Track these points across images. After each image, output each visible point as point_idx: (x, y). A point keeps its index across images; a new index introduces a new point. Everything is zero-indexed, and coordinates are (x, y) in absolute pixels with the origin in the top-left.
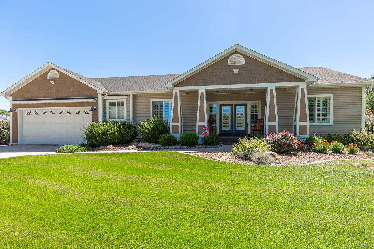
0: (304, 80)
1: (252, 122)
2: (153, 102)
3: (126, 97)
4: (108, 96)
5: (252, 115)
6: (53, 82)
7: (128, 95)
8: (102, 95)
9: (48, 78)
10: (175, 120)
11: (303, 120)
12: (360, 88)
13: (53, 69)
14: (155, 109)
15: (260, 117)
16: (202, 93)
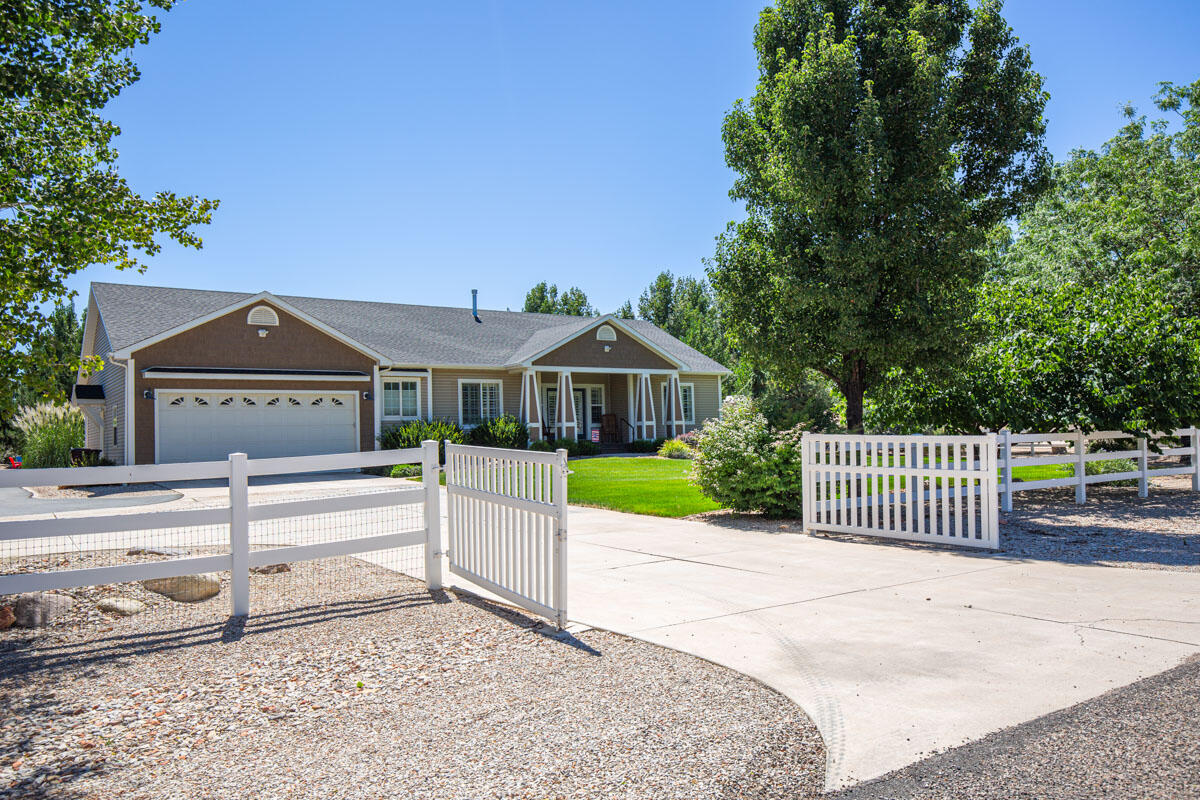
0: (676, 368)
1: (594, 421)
2: (463, 385)
3: (424, 374)
4: (393, 370)
5: (593, 408)
6: (262, 334)
7: (425, 370)
8: (381, 369)
9: (249, 323)
10: (534, 419)
11: (679, 418)
12: (716, 377)
13: (262, 303)
14: (465, 396)
15: (604, 412)
16: (567, 377)
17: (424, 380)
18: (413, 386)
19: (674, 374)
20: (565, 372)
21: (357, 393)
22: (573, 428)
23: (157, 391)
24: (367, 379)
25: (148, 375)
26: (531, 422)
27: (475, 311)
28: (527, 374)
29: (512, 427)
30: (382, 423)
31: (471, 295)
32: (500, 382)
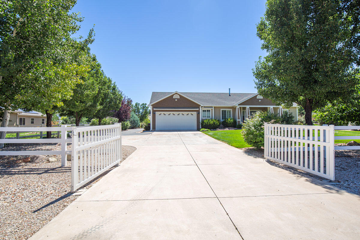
2: (222, 110)
4: (204, 107)
6: (176, 100)
7: (212, 107)
8: (201, 107)
9: (174, 98)
10: (239, 119)
12: (296, 108)
13: (176, 94)
14: (222, 113)
16: (248, 108)
17: (212, 109)
18: (209, 111)
19: (281, 107)
20: (248, 107)
21: (196, 112)
23: (156, 112)
24: (198, 109)
25: (154, 109)
27: (230, 93)
28: (237, 108)
29: (232, 121)
30: (202, 119)
31: (229, 90)
32: (232, 110)
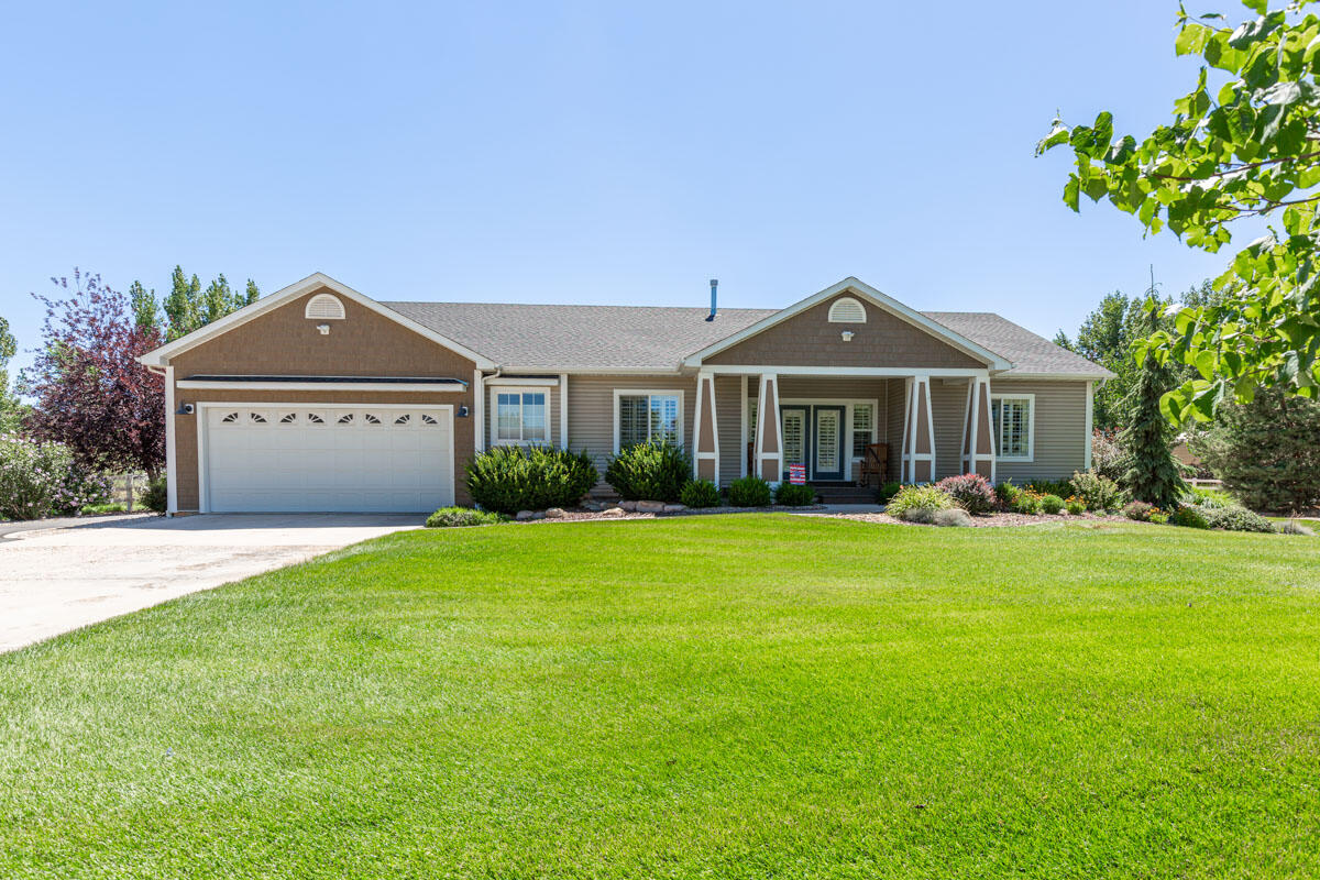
0: (985, 367)
1: (857, 452)
2: (621, 397)
3: (554, 382)
4: (502, 376)
5: (857, 434)
6: (325, 330)
7: (556, 377)
8: (485, 375)
9: (308, 316)
10: (706, 446)
11: (984, 448)
12: (1083, 384)
13: (324, 290)
14: (625, 413)
15: (875, 440)
16: (770, 383)
17: (555, 390)
18: (540, 399)
19: (981, 376)
20: (769, 373)
21: (451, 407)
22: (777, 461)
24: (459, 388)
25: (186, 385)
26: (700, 451)
28: (701, 377)
31: (710, 287)
32: (681, 393)
